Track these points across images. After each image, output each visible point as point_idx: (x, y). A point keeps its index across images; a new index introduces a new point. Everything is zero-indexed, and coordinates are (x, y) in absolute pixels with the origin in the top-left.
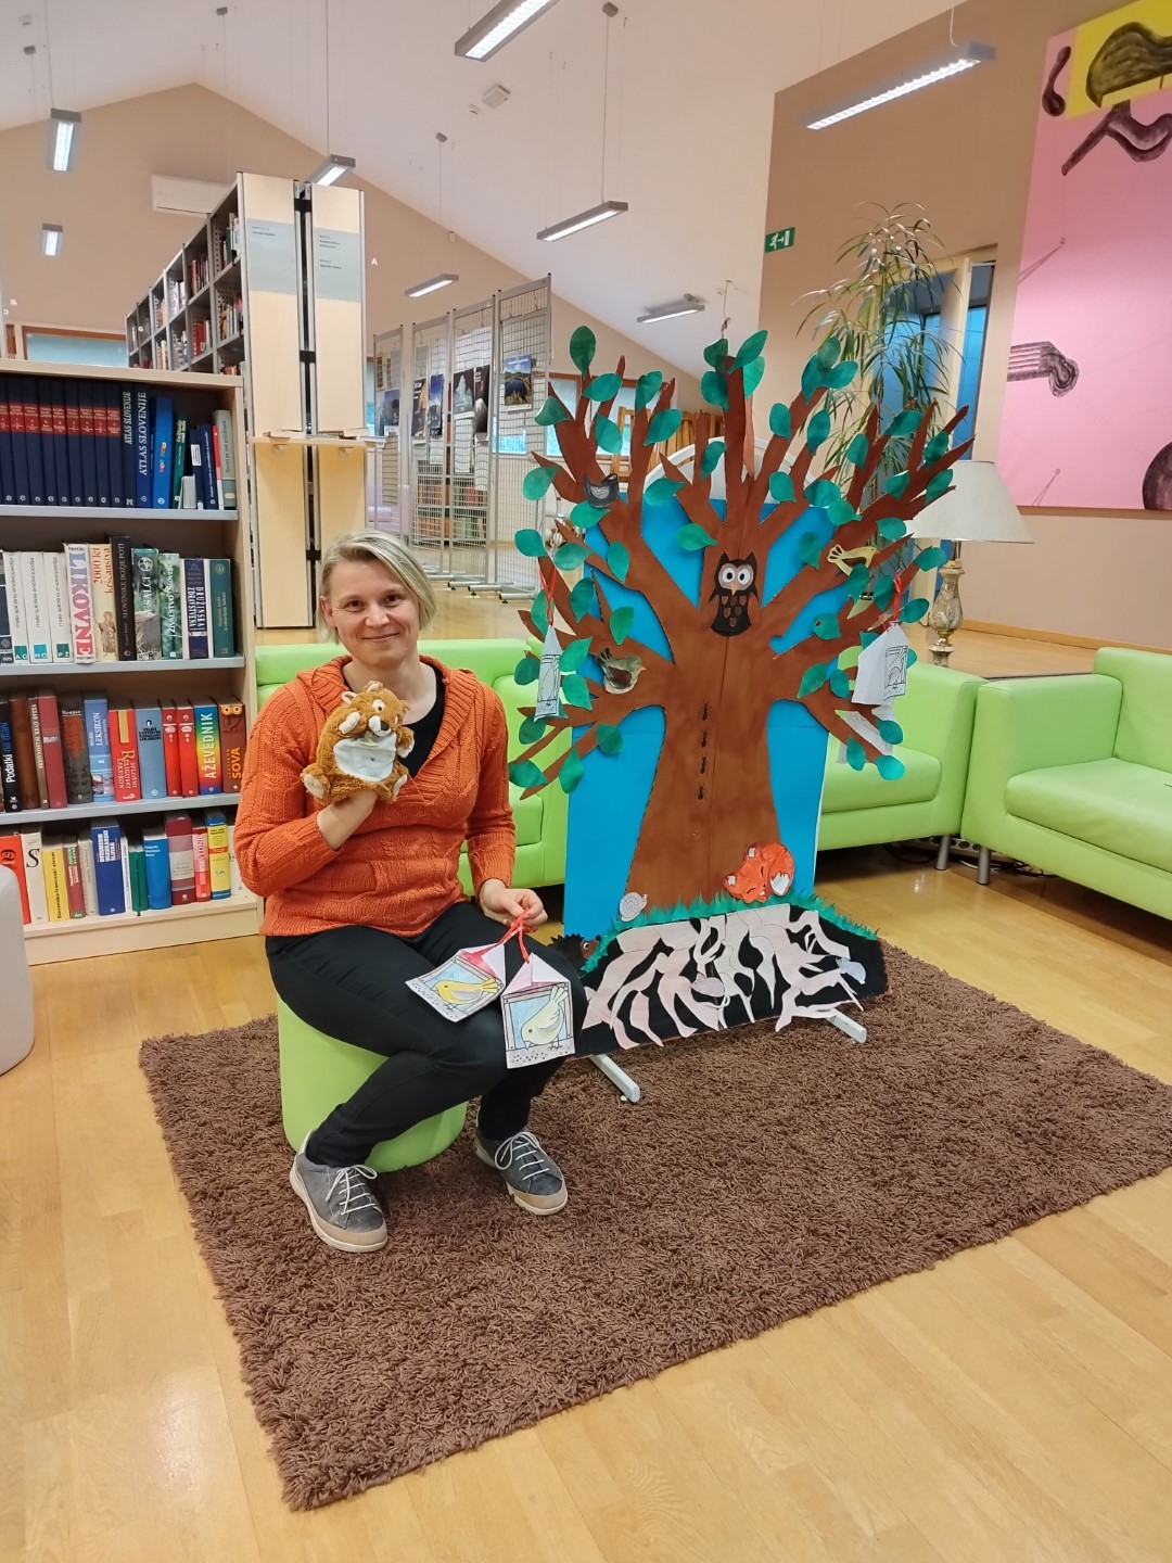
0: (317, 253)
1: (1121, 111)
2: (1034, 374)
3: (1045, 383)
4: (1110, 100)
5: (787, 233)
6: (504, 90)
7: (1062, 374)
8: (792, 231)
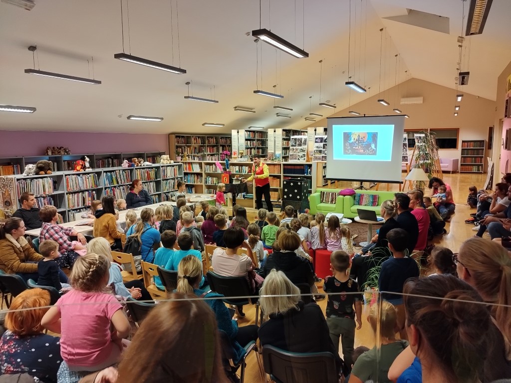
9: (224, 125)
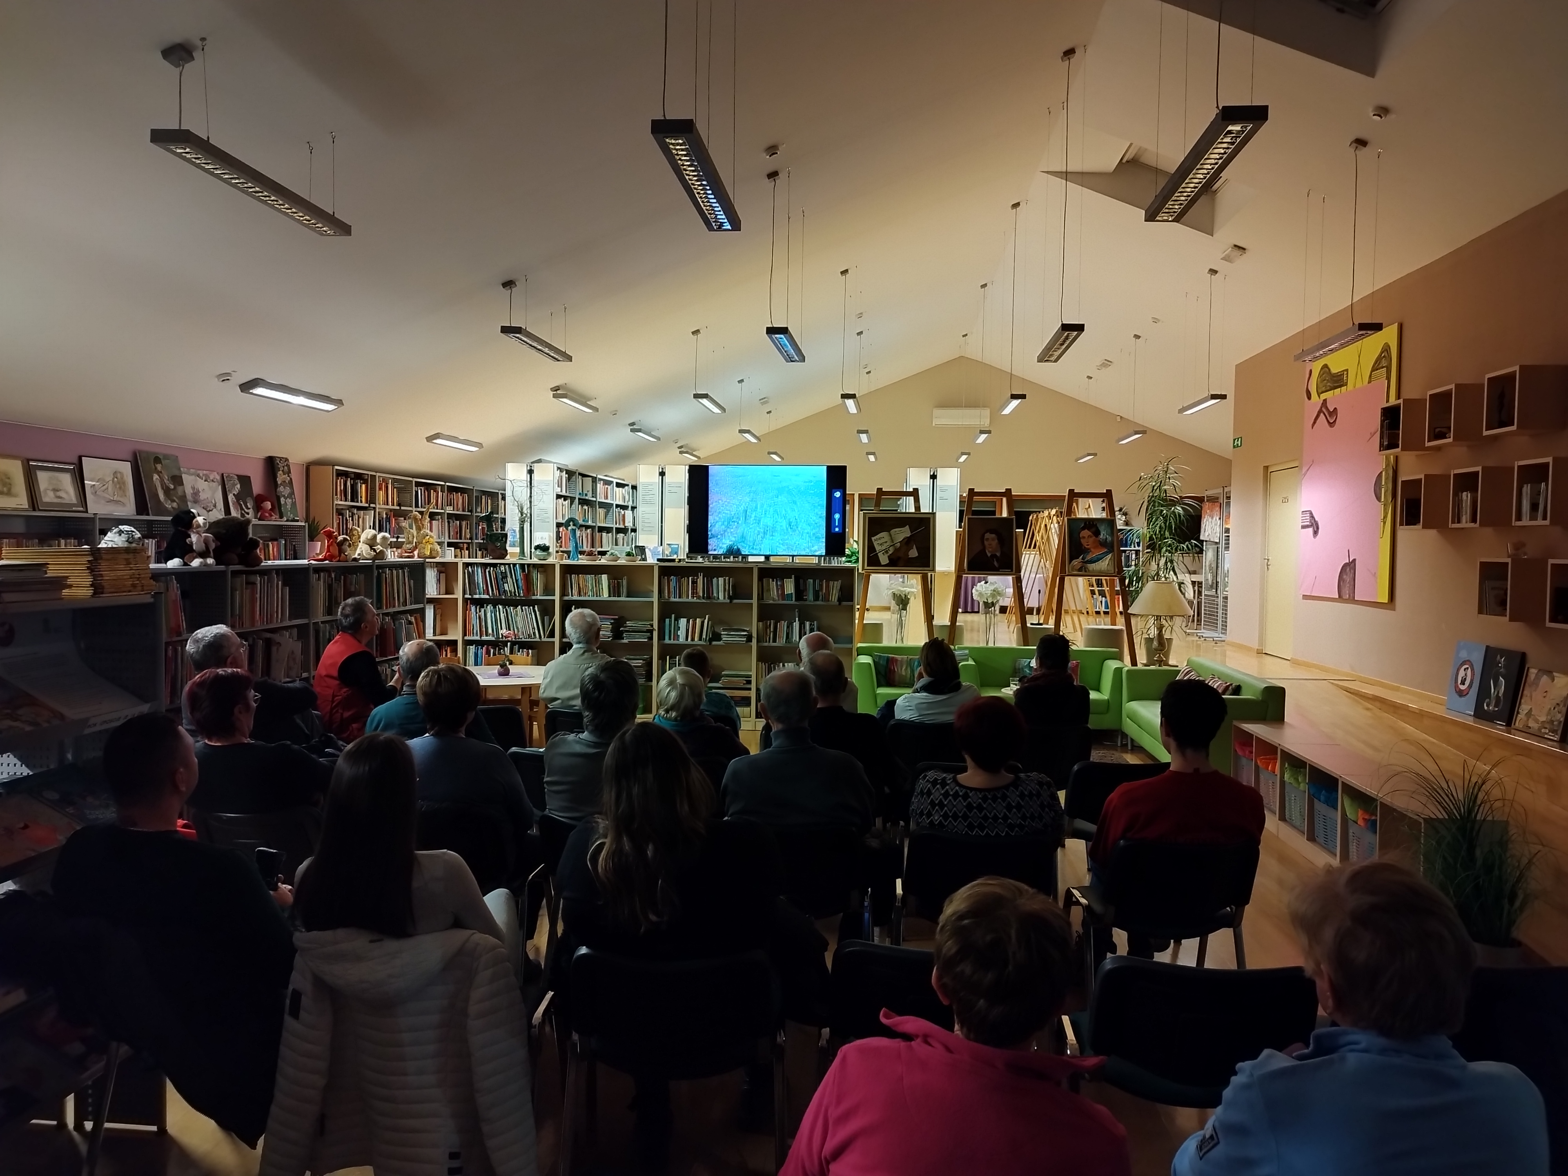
0: (938, 494)
1: (1325, 403)
2: (1307, 526)
3: (1311, 530)
4: (1324, 396)
5: (1240, 439)
6: (1108, 361)
7: (1315, 527)
8: (1241, 438)
9: (479, 445)
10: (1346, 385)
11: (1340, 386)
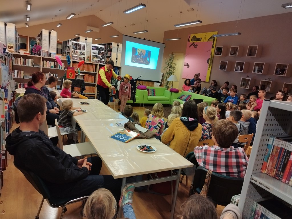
1: (194, 43)
2: (186, 66)
3: (187, 67)
7: (188, 66)
10: (201, 40)
11: (199, 41)
